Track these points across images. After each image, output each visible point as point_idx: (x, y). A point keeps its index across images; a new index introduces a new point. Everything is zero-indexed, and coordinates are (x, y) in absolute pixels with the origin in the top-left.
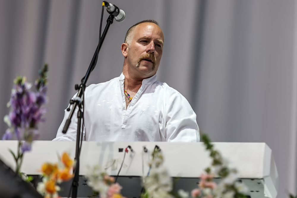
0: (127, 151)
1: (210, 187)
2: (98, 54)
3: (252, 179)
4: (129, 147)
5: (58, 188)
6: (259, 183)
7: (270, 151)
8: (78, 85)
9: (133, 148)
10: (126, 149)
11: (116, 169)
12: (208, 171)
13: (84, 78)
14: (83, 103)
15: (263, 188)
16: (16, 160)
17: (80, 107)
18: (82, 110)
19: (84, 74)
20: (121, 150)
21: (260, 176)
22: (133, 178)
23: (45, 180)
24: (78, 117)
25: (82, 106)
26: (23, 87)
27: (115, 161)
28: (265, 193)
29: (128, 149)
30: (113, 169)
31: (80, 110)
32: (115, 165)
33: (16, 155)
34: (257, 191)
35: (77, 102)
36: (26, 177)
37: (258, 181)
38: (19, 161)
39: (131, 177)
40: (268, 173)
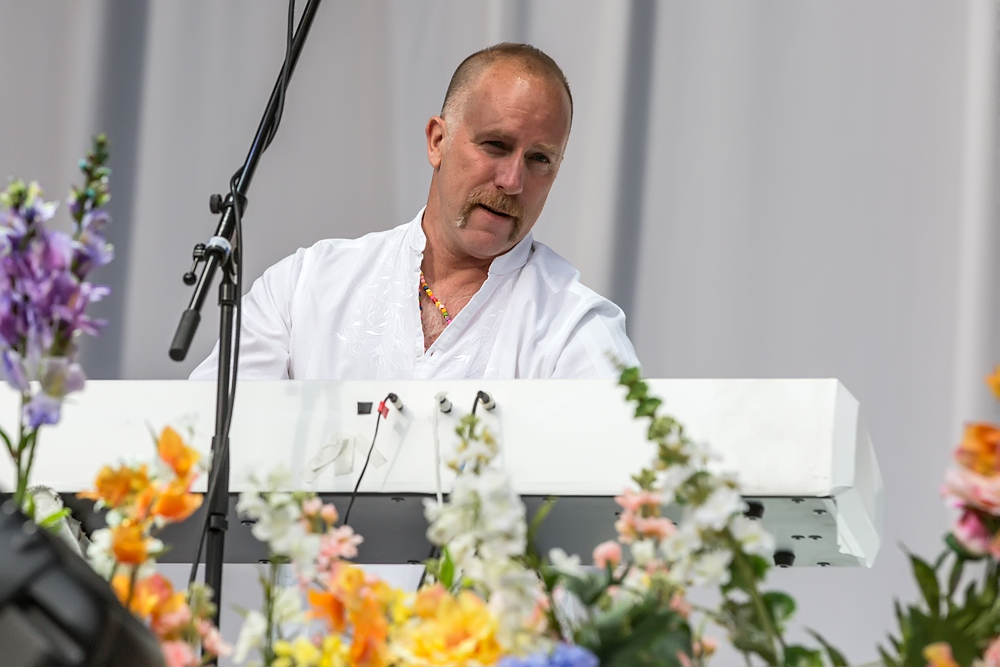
0: (383, 410)
1: (655, 536)
2: (285, 91)
3: (797, 499)
4: (393, 397)
5: (155, 545)
6: (820, 512)
7: (852, 405)
8: (220, 197)
9: (403, 399)
10: (383, 404)
11: (351, 470)
12: (645, 480)
13: (238, 175)
14: (237, 254)
15: (832, 525)
16: (16, 455)
17: (228, 270)
18: (235, 280)
19: (240, 161)
20: (364, 408)
21: (821, 488)
22: (406, 498)
23: (113, 518)
24: (222, 302)
25: (235, 266)
26: (30, 218)
27: (345, 444)
28: (840, 542)
29: (389, 404)
30: (341, 473)
31: (227, 280)
32: (348, 457)
33: (15, 440)
34: (815, 537)
35: (218, 253)
36: (56, 499)
37: (818, 505)
38: (26, 454)
39: (398, 496)
40: (847, 478)
